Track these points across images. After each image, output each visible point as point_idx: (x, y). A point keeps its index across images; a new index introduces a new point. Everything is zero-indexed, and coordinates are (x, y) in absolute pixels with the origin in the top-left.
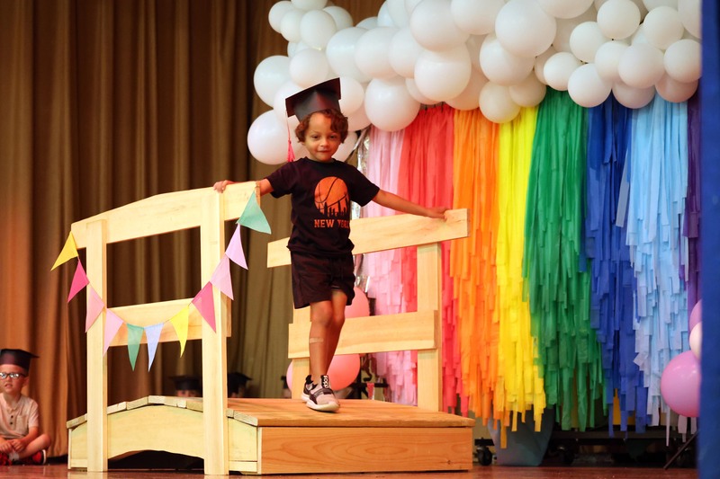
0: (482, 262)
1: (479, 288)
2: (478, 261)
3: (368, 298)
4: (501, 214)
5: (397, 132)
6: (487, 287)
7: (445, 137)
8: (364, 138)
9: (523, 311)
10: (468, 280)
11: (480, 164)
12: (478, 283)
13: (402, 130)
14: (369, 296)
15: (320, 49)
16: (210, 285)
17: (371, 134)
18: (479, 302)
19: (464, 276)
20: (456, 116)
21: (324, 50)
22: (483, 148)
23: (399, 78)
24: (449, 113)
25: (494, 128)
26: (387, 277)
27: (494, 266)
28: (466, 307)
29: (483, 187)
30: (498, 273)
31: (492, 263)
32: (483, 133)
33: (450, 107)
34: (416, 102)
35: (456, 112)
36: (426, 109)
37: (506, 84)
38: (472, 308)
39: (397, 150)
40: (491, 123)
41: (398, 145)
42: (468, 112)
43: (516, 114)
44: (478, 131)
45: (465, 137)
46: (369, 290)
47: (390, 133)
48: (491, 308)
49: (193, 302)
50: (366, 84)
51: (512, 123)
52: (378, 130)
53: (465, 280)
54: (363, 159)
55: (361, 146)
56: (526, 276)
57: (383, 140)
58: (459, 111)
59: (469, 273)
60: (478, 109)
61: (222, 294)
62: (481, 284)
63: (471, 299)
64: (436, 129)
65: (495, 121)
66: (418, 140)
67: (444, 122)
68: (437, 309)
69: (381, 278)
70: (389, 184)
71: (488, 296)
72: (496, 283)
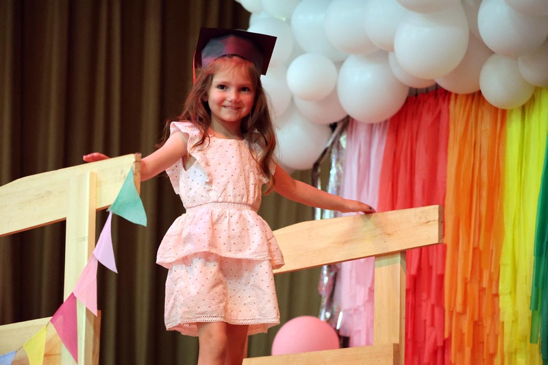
0: (482, 290)
1: (477, 325)
2: (476, 288)
3: (340, 337)
4: (506, 226)
5: (380, 124)
6: (487, 323)
7: (438, 130)
8: (341, 133)
9: (532, 356)
10: (464, 312)
11: (480, 164)
12: (476, 318)
13: (386, 122)
14: (342, 333)
15: (284, 19)
16: (73, 297)
17: (349, 128)
18: (477, 343)
19: (459, 308)
20: (452, 102)
21: (289, 21)
22: (485, 142)
23: (380, 52)
24: (444, 99)
25: (500, 115)
26: (362, 309)
27: (497, 295)
28: (461, 349)
29: (484, 193)
30: (501, 305)
31: (494, 292)
32: (486, 124)
33: (446, 91)
34: (402, 85)
35: (453, 97)
36: (416, 95)
37: (514, 54)
38: (468, 350)
39: (378, 148)
40: (496, 109)
41: (380, 142)
42: (467, 96)
43: (528, 97)
44: (479, 119)
45: (463, 127)
46: (342, 326)
47: (372, 125)
48: (491, 351)
49: (51, 321)
50: (339, 64)
51: (523, 109)
52: (357, 123)
53: (459, 315)
54: (338, 160)
55: (336, 143)
56: (536, 308)
57: (362, 134)
58: (456, 95)
59: (465, 304)
60: (480, 92)
61: (87, 310)
62: (480, 319)
63: (468, 339)
64: (427, 119)
65: (500, 106)
66: (405, 135)
67: (437, 111)
68: (397, 341)
69: (356, 310)
70: (368, 192)
71: (488, 335)
72: (498, 318)
